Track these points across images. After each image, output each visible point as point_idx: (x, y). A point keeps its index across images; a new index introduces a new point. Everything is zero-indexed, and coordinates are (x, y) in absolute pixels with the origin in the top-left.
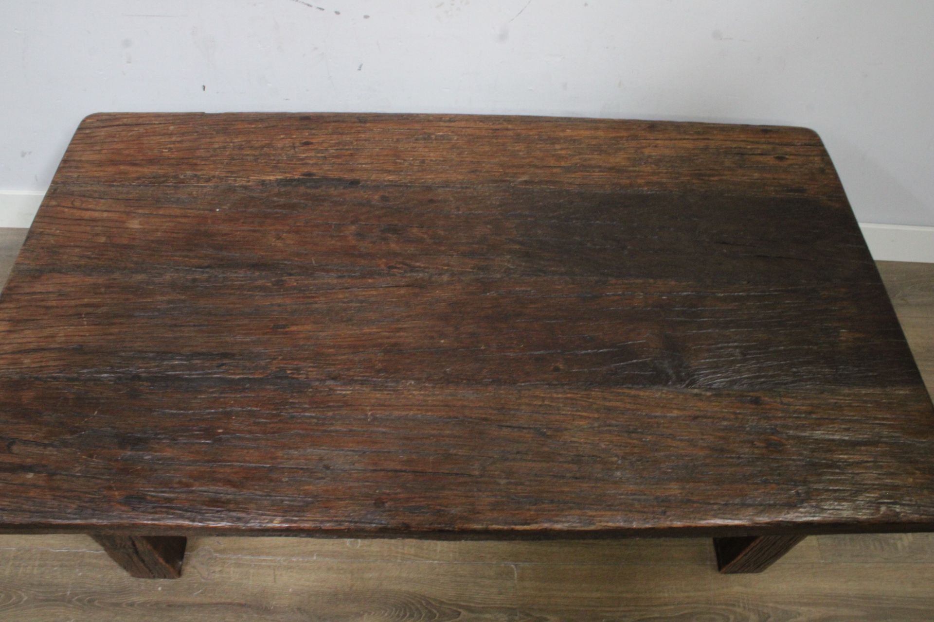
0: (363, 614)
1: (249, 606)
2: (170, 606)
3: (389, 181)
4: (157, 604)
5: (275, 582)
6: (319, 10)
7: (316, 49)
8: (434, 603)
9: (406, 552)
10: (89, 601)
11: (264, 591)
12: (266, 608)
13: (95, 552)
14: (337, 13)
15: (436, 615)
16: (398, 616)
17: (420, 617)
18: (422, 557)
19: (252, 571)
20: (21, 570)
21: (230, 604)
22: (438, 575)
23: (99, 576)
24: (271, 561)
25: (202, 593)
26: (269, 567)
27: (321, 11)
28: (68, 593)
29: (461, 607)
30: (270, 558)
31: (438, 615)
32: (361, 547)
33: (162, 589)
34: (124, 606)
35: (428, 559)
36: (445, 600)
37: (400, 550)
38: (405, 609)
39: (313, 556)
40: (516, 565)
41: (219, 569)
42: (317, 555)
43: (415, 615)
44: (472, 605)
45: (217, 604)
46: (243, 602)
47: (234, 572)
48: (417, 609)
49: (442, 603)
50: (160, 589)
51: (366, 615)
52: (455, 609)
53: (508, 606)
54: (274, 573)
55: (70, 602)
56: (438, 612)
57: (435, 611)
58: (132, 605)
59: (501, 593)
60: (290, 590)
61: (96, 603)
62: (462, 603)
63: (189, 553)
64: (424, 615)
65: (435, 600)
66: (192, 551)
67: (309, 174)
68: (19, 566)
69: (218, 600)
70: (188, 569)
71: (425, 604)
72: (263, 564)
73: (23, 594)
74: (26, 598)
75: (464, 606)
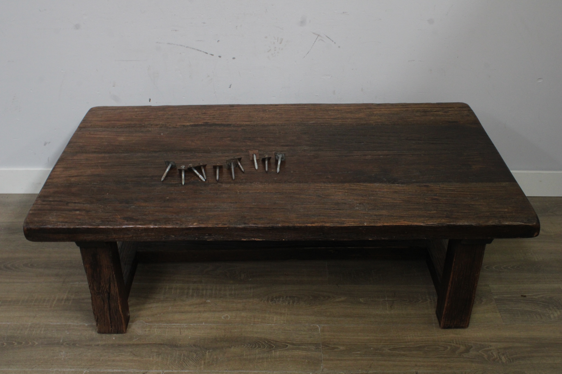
0: (232, 347)
1: (166, 345)
2: (120, 345)
3: (246, 124)
4: (112, 345)
5: (181, 334)
6: (211, 56)
7: (209, 76)
8: (272, 342)
9: (256, 321)
10: (73, 344)
11: (174, 338)
12: (175, 345)
13: (77, 324)
14: (220, 57)
15: (273, 347)
16: (251, 347)
17: (265, 348)
18: (265, 323)
19: (167, 330)
20: (34, 332)
21: (155, 344)
22: (274, 330)
23: (79, 334)
24: (179, 326)
25: (138, 340)
26: (177, 328)
27: (212, 56)
28: (61, 341)
29: (288, 343)
30: (178, 324)
31: (274, 346)
32: (230, 319)
33: (115, 339)
34: (93, 345)
35: (268, 323)
36: (279, 341)
37: (252, 320)
38: (256, 344)
39: (202, 323)
40: (319, 326)
41: (148, 329)
42: (205, 323)
43: (261, 347)
44: (294, 342)
45: (148, 344)
46: (162, 343)
47: (157, 331)
48: (262, 344)
49: (276, 341)
50: (114, 338)
51: (233, 347)
52: (284, 344)
53: (315, 342)
54: (180, 331)
55: (62, 344)
56: (274, 345)
57: (273, 345)
58: (98, 345)
59: (310, 337)
60: (189, 337)
61: (77, 345)
62: (288, 342)
63: (131, 323)
64: (266, 347)
65: (273, 340)
66: (133, 322)
67: (207, 123)
68: (33, 330)
69: (148, 342)
70: (130, 330)
71: (267, 342)
72: (174, 327)
73: (35, 342)
74: (37, 343)
75: (289, 343)
